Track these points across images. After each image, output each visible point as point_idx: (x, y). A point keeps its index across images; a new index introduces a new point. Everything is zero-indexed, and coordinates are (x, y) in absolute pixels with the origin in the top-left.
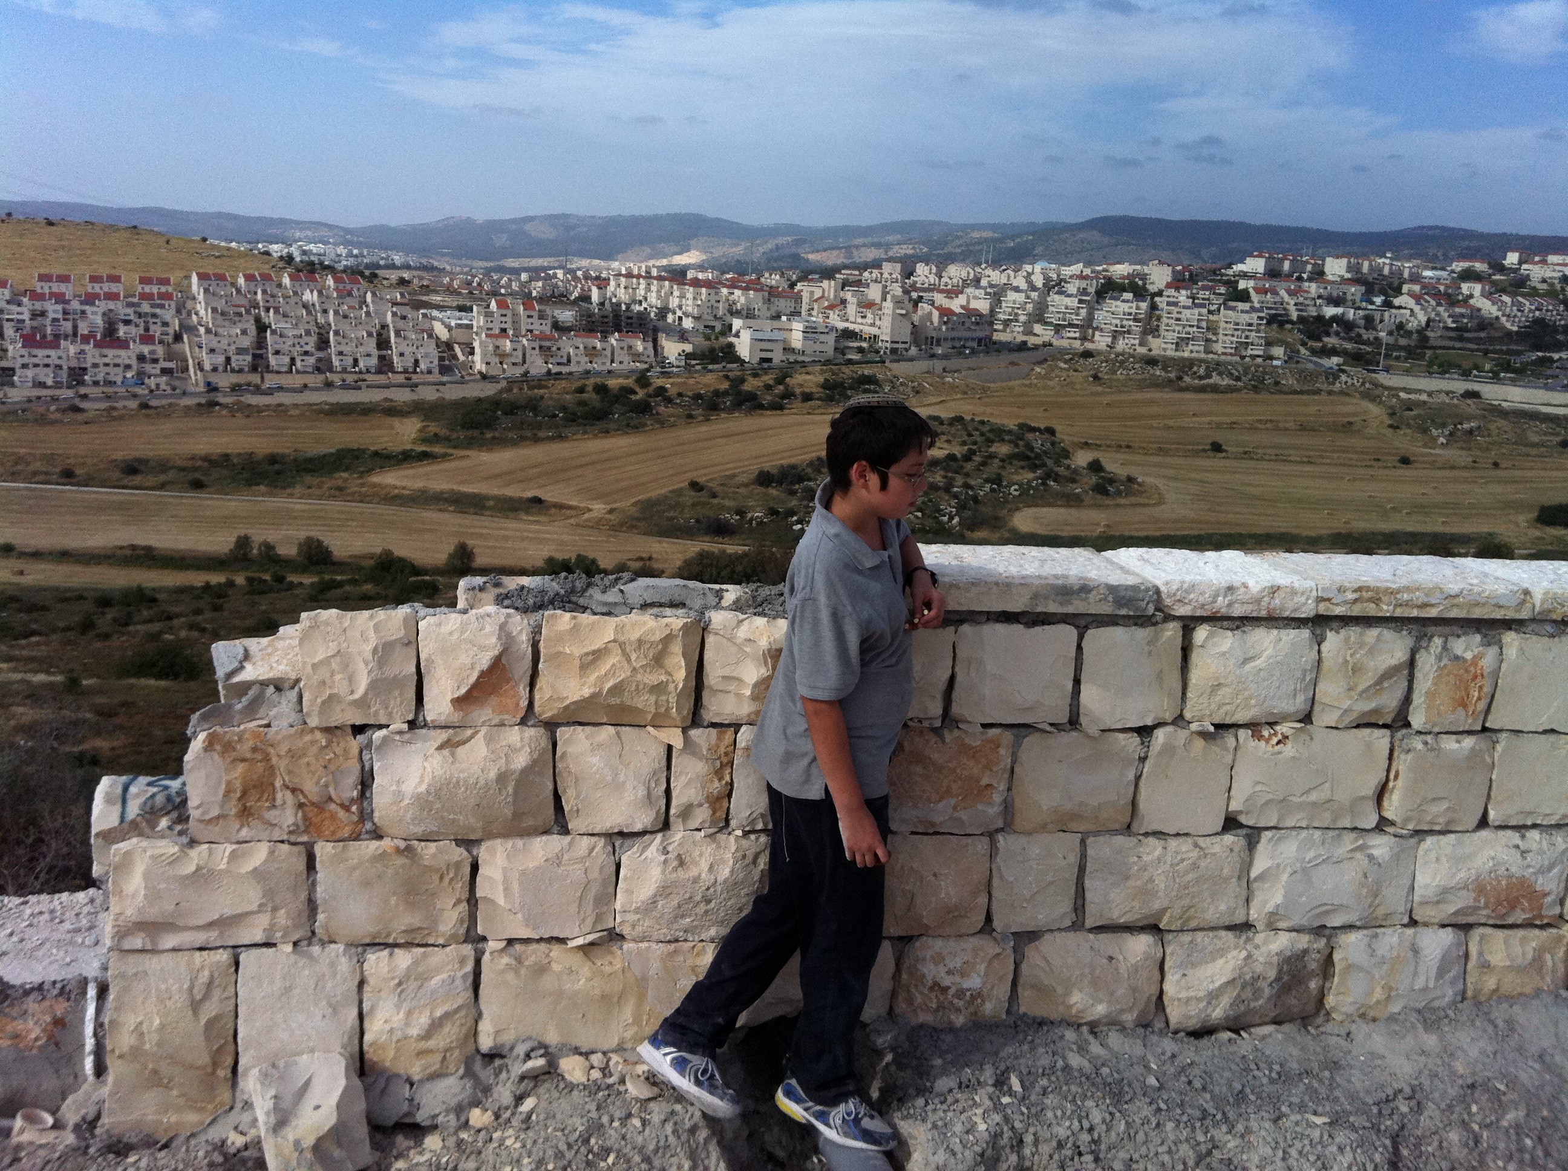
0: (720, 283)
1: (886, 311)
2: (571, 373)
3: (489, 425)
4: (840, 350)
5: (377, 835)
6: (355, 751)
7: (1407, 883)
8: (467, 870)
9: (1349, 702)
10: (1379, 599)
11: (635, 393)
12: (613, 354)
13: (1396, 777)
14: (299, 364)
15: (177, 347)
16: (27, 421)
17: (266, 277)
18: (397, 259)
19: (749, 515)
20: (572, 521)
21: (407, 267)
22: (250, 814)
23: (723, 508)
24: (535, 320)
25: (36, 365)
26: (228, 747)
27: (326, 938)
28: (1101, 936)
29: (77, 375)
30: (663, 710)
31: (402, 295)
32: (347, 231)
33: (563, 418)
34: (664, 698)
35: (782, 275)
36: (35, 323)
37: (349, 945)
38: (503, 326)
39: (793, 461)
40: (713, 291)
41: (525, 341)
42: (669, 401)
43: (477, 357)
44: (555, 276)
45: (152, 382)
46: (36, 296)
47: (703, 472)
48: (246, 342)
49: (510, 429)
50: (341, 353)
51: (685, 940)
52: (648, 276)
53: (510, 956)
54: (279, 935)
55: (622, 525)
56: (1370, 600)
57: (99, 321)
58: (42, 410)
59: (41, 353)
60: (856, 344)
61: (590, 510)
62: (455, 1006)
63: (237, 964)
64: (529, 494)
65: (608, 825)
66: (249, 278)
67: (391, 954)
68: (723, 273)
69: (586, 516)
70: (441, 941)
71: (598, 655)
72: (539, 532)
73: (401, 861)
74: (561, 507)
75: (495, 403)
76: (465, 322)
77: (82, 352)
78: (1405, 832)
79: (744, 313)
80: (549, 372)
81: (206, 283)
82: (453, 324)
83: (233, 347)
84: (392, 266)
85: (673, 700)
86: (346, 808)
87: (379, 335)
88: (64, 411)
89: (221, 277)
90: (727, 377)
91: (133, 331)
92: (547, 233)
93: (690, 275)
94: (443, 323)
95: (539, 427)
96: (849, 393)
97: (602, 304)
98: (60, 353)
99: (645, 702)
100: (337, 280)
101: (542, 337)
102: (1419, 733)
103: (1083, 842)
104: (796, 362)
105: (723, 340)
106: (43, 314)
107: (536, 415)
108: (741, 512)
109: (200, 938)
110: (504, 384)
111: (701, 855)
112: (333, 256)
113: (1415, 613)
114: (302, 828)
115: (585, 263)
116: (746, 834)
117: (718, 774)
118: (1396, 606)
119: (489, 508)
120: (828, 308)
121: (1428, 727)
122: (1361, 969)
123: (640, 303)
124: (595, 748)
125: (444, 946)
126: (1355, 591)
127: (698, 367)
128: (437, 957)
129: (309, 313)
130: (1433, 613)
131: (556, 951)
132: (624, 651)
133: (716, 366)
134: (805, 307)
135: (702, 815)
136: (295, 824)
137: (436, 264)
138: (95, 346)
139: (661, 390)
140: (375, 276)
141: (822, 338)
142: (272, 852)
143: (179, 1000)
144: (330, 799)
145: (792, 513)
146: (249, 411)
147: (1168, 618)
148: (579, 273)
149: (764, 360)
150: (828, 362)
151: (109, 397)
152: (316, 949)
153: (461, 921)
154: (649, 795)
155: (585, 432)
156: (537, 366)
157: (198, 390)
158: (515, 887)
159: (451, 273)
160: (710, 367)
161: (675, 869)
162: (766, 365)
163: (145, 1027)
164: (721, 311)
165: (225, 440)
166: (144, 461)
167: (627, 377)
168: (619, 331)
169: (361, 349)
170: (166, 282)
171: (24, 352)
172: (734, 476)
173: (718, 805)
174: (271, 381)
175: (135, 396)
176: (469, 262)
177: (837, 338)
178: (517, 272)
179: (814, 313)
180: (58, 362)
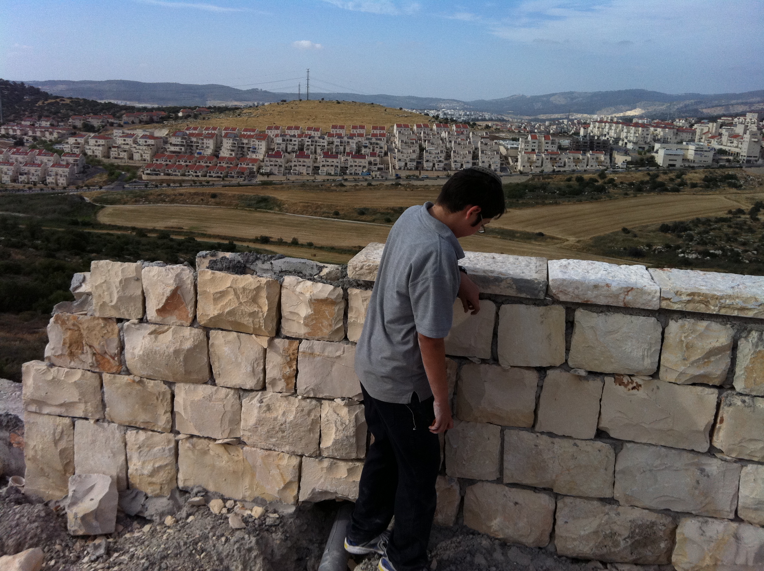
0: (650, 125)
1: (745, 139)
2: (565, 171)
3: (521, 197)
4: (715, 160)
5: (128, 372)
6: (116, 331)
7: (732, 492)
8: (169, 396)
9: (683, 368)
10: (708, 302)
11: (598, 181)
12: (588, 162)
13: (722, 421)
14: (436, 166)
15: (385, 158)
16: (322, 190)
17: (426, 126)
18: (487, 116)
19: (654, 247)
20: (558, 245)
21: (491, 120)
22: (74, 355)
23: (639, 243)
24: (549, 145)
25: (328, 166)
26: (63, 323)
27: (109, 420)
28: (514, 490)
29: (344, 170)
30: (257, 326)
31: (486, 133)
32: (465, 103)
33: (559, 194)
34: (257, 320)
35: (686, 120)
36: (329, 147)
37: (120, 425)
38: (533, 148)
39: (682, 219)
40: (645, 129)
41: (543, 155)
42: (615, 186)
43: (519, 164)
44: (563, 123)
45: (373, 174)
46: (330, 135)
47: (630, 223)
48: (414, 156)
49: (531, 199)
50: (455, 161)
51: (274, 450)
52: (612, 121)
53: (190, 443)
54: (90, 415)
55: (583, 249)
56: (700, 302)
57: (354, 146)
58: (329, 185)
59: (330, 160)
60: (725, 158)
61: (567, 240)
62: (165, 463)
63: (74, 425)
64: (537, 231)
65: (234, 384)
66: (419, 126)
67: (137, 433)
68: (653, 119)
69: (566, 243)
70: (160, 430)
71: (223, 294)
72: (540, 250)
73: (138, 387)
74: (553, 238)
75: (525, 186)
76: (515, 146)
77: (347, 160)
78: (728, 458)
79: (662, 140)
80: (554, 171)
81: (400, 129)
82: (509, 147)
83: (409, 158)
84: (484, 120)
85: (262, 322)
86: (113, 358)
87: (474, 152)
88: (337, 186)
89: (406, 126)
90: (649, 174)
91: (368, 151)
92: (562, 101)
93: (634, 121)
94: (504, 147)
95: (546, 198)
96: (719, 184)
97: (585, 136)
98: (337, 160)
99: (247, 321)
100: (457, 127)
101: (552, 153)
102: (741, 394)
103: (502, 431)
104: (689, 167)
105: (648, 155)
106: (332, 143)
107: (545, 192)
108: (649, 245)
109: (58, 411)
110: (530, 176)
111: (280, 406)
112: (457, 115)
113: (736, 313)
114: (96, 365)
115: (579, 116)
116: (304, 398)
117: (289, 364)
118: (721, 308)
119: (517, 237)
120: (710, 138)
121: (747, 391)
122: (694, 542)
123: (605, 135)
124: (227, 343)
125: (162, 433)
126: (689, 295)
127: (633, 169)
128: (158, 438)
129: (443, 142)
130: (750, 314)
131: (212, 445)
132: (236, 293)
133: (643, 168)
134: (697, 137)
135: (281, 385)
136: (92, 363)
137: (505, 118)
138: (352, 157)
139: (612, 181)
140: (475, 124)
141: (706, 154)
142: (83, 375)
143: (49, 438)
144: (106, 353)
145: (678, 247)
146: (413, 188)
147: (556, 301)
148: (575, 121)
149: (671, 165)
150: (708, 167)
151: (355, 180)
152: (106, 424)
153: (168, 422)
154: (253, 371)
155: (569, 201)
156: (548, 168)
157: (392, 178)
158: (189, 408)
159: (512, 122)
160: (640, 169)
161: (265, 412)
162: (671, 168)
163: (37, 447)
164: (649, 139)
165: (401, 201)
166: (366, 209)
167: (594, 174)
168: (592, 150)
169: (465, 159)
170: (383, 128)
171: (324, 159)
172: (647, 226)
173: (289, 381)
174: (424, 174)
175: (366, 180)
176: (522, 117)
177: (715, 155)
178: (544, 121)
179: (703, 140)
180: (337, 164)
